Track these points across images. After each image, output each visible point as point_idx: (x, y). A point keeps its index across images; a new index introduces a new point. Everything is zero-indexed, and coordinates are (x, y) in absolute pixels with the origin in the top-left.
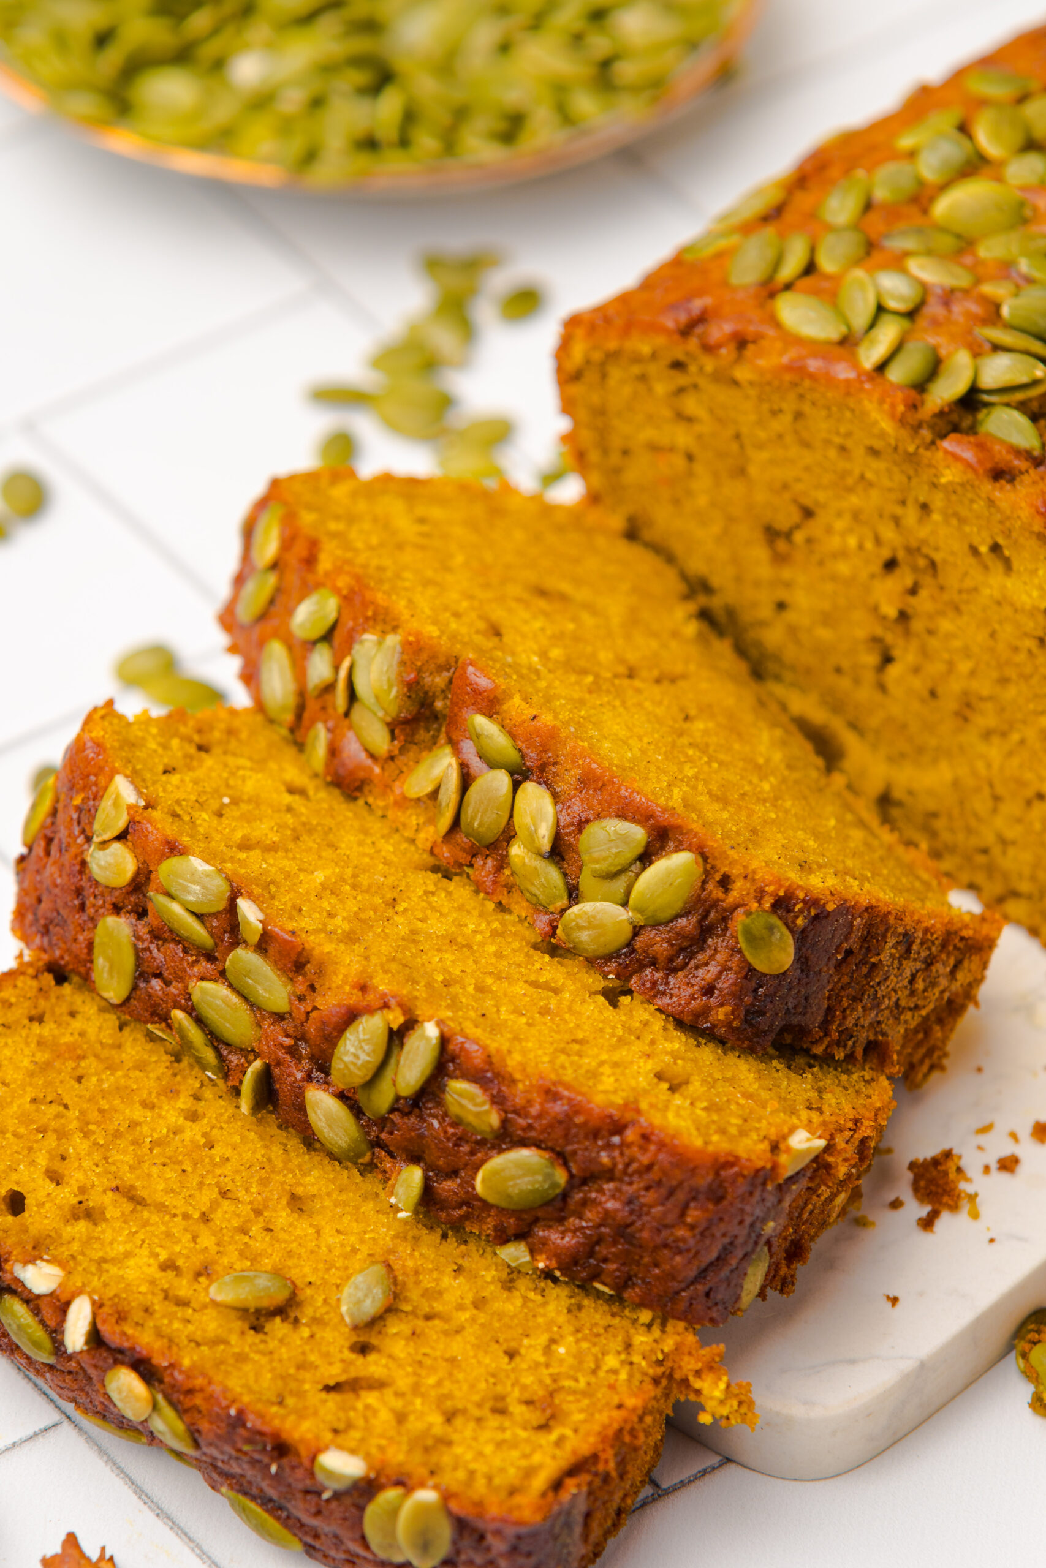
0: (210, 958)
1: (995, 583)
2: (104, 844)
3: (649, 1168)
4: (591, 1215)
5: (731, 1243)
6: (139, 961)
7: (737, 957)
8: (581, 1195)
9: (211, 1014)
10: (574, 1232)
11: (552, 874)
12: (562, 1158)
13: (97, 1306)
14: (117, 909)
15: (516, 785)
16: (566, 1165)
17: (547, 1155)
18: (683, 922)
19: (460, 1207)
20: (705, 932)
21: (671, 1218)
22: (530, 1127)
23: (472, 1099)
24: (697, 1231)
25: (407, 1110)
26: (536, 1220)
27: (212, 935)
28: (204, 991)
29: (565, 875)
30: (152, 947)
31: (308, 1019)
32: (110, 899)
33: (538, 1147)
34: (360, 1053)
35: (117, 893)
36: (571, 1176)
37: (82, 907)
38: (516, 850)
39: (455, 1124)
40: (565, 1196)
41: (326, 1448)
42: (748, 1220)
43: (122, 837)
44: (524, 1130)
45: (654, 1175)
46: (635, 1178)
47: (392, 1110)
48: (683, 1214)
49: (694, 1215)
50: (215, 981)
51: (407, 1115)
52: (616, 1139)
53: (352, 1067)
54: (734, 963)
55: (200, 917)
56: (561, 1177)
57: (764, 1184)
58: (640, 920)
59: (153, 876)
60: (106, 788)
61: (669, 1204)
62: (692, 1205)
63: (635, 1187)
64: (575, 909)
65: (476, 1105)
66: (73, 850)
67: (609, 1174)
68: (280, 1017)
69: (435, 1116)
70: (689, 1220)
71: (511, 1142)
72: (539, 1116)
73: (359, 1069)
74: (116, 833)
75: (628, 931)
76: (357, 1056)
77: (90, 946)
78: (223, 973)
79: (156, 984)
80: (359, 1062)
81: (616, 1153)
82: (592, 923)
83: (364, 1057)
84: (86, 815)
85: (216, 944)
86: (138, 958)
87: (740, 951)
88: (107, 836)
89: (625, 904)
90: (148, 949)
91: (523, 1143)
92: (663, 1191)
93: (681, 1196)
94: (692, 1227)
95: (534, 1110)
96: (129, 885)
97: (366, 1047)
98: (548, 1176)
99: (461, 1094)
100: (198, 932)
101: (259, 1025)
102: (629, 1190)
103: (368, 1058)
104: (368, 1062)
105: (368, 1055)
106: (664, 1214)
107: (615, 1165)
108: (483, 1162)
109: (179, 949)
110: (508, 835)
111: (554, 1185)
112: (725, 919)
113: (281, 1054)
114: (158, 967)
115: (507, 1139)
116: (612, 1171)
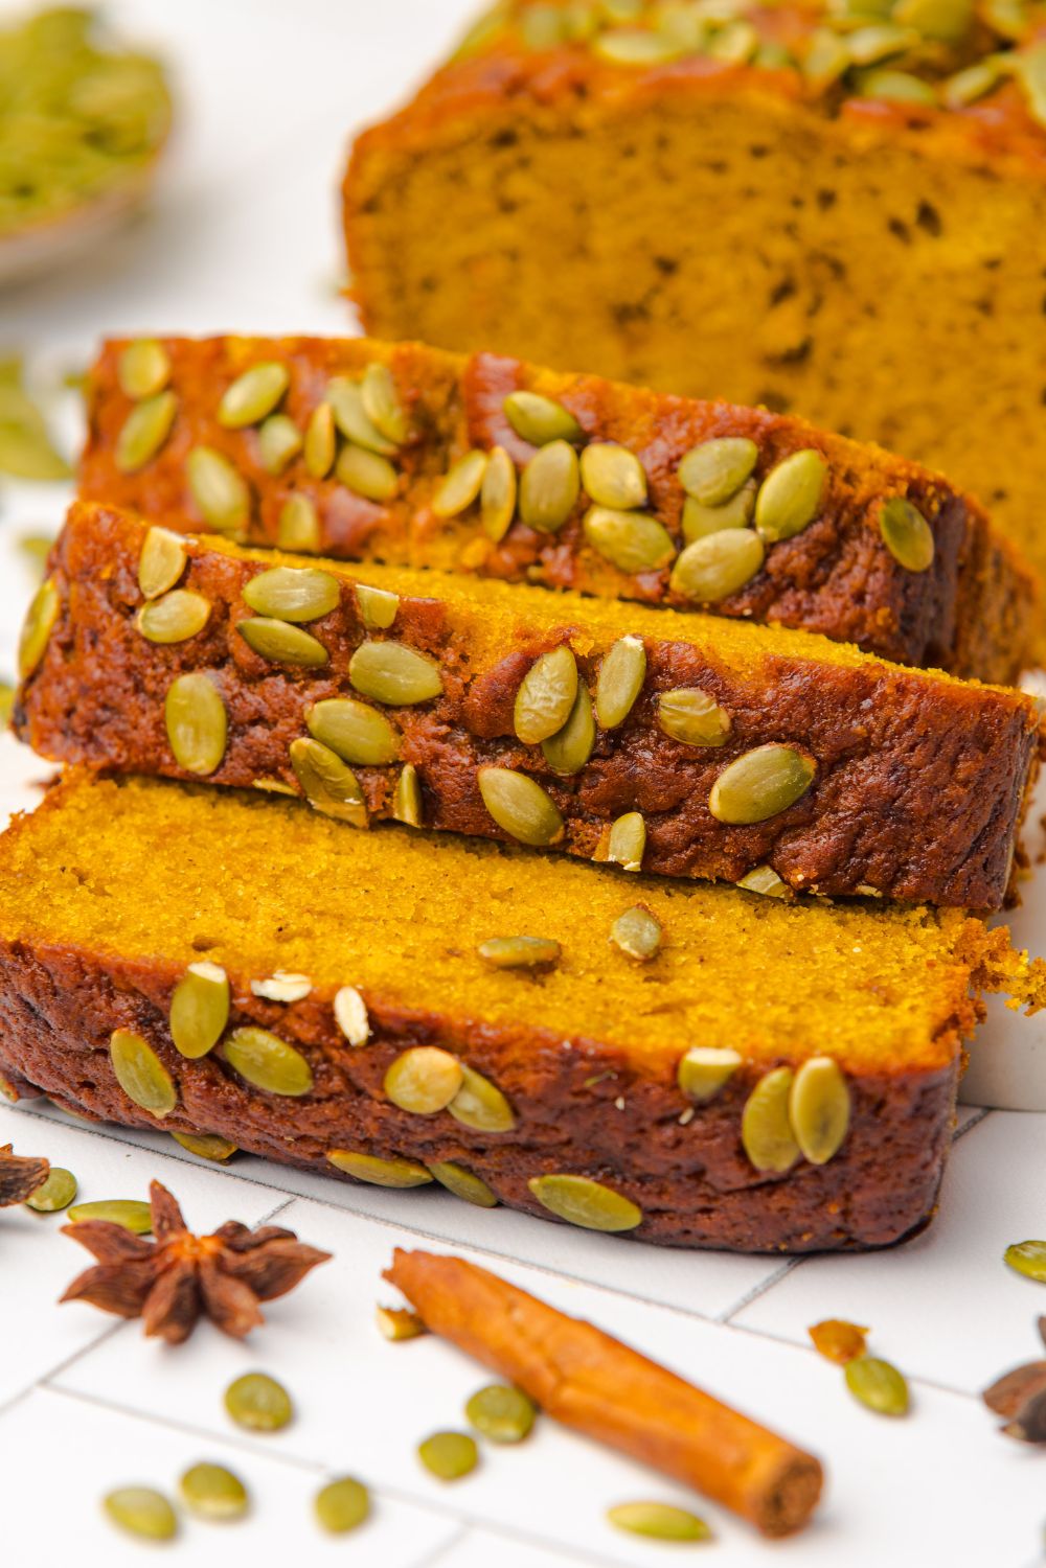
0: (325, 673)
1: (926, 253)
3: (908, 723)
4: (848, 803)
7: (880, 557)
8: (834, 782)
9: (338, 734)
10: (830, 830)
11: (650, 528)
12: (802, 741)
13: (366, 996)
14: (186, 667)
15: (579, 453)
16: (810, 750)
17: (788, 745)
18: (818, 528)
20: (844, 534)
21: (943, 776)
23: (693, 703)
24: (971, 786)
25: (607, 750)
26: (782, 831)
27: (322, 641)
28: (325, 712)
29: (665, 525)
30: (244, 691)
31: (469, 690)
32: (177, 659)
33: (779, 740)
35: (188, 647)
36: (820, 761)
38: (598, 521)
39: (676, 744)
40: (816, 790)
41: (688, 1050)
43: (180, 584)
44: (758, 723)
46: (896, 741)
47: (593, 757)
48: (953, 770)
49: (962, 770)
50: (334, 697)
52: (867, 703)
53: (542, 715)
54: (880, 561)
55: (306, 626)
56: (809, 762)
58: (773, 534)
59: (234, 606)
60: (140, 548)
61: (937, 760)
63: (897, 751)
64: (691, 553)
65: (700, 709)
67: (865, 747)
69: (645, 747)
70: (961, 775)
71: (745, 744)
73: (551, 713)
74: (172, 580)
75: (759, 552)
76: (543, 700)
78: (346, 686)
79: (259, 733)
80: (548, 705)
81: (870, 718)
82: (717, 557)
85: (331, 654)
86: (228, 711)
87: (884, 547)
88: (162, 588)
89: (750, 524)
90: (239, 696)
91: (757, 742)
92: (928, 748)
93: (947, 750)
94: (965, 784)
96: (204, 629)
98: (796, 768)
99: (678, 703)
100: (309, 643)
101: (400, 730)
102: (891, 755)
106: (936, 772)
107: (871, 732)
108: (714, 779)
109: (280, 680)
110: (583, 505)
111: (804, 776)
112: (857, 519)
113: (437, 745)
114: (257, 711)
115: (738, 741)
116: (867, 740)
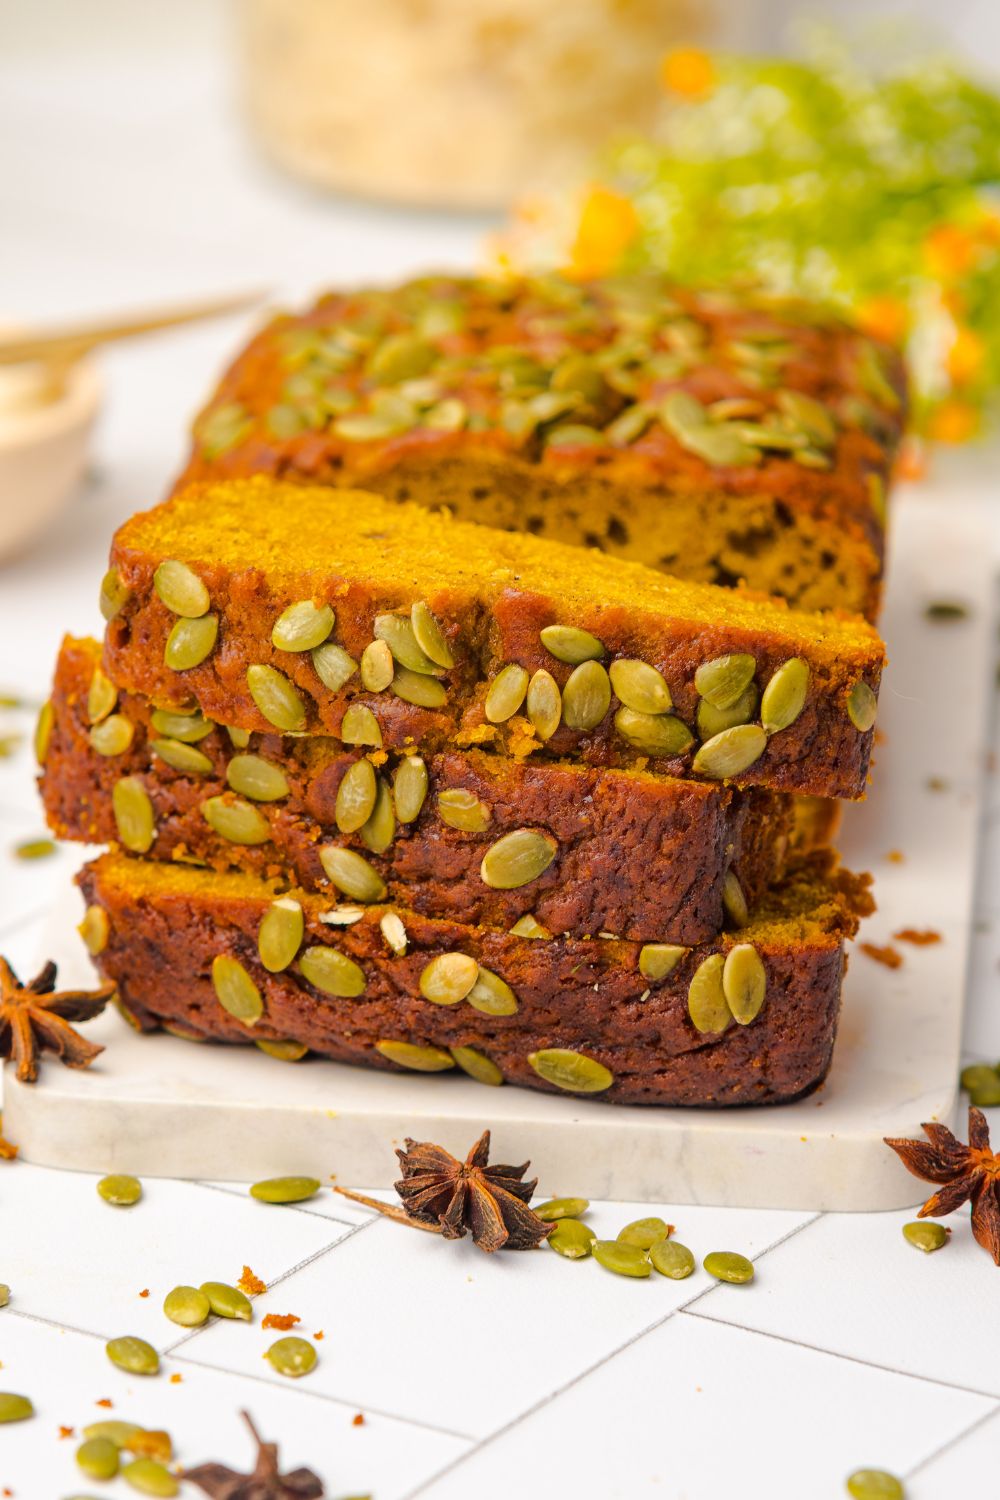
0: (212, 778)
2: (102, 722)
3: (622, 813)
4: (584, 873)
5: (704, 865)
6: (155, 808)
8: (571, 858)
9: (223, 823)
10: (573, 893)
12: (547, 829)
14: (124, 773)
16: (553, 834)
17: (535, 831)
19: (473, 905)
21: (650, 853)
22: (516, 810)
23: (462, 800)
24: (674, 859)
25: (407, 835)
26: (539, 893)
27: (207, 756)
28: (214, 807)
31: (306, 791)
32: (118, 767)
33: (528, 827)
34: (355, 796)
35: (123, 759)
36: (560, 843)
37: (98, 786)
39: (453, 830)
40: (557, 864)
42: (714, 841)
43: (115, 711)
44: (511, 815)
45: (628, 817)
46: (612, 827)
47: (396, 839)
48: (658, 847)
49: (668, 845)
50: (221, 795)
51: (410, 838)
52: (589, 799)
53: (352, 811)
55: (195, 745)
56: (551, 845)
57: (718, 806)
59: (148, 731)
61: (645, 840)
62: (664, 836)
63: (614, 834)
65: (467, 804)
66: (79, 743)
67: (591, 832)
68: (281, 803)
69: (434, 832)
70: (665, 851)
71: (503, 830)
72: (521, 797)
73: (359, 811)
74: (110, 708)
76: (354, 801)
77: (112, 815)
78: (227, 787)
80: (357, 804)
81: (592, 810)
83: (360, 799)
84: (81, 708)
85: (214, 765)
86: (153, 807)
88: (103, 715)
90: (160, 794)
91: (511, 828)
92: (638, 830)
93: (653, 831)
94: (669, 857)
95: (516, 795)
96: (131, 746)
97: (360, 791)
98: (542, 847)
99: (452, 800)
100: (197, 760)
101: (267, 818)
102: (610, 839)
103: (363, 799)
104: (364, 802)
105: (363, 796)
106: (644, 850)
107: (593, 821)
108: (483, 854)
109: (185, 783)
111: (547, 854)
115: (499, 828)
116: (591, 827)
